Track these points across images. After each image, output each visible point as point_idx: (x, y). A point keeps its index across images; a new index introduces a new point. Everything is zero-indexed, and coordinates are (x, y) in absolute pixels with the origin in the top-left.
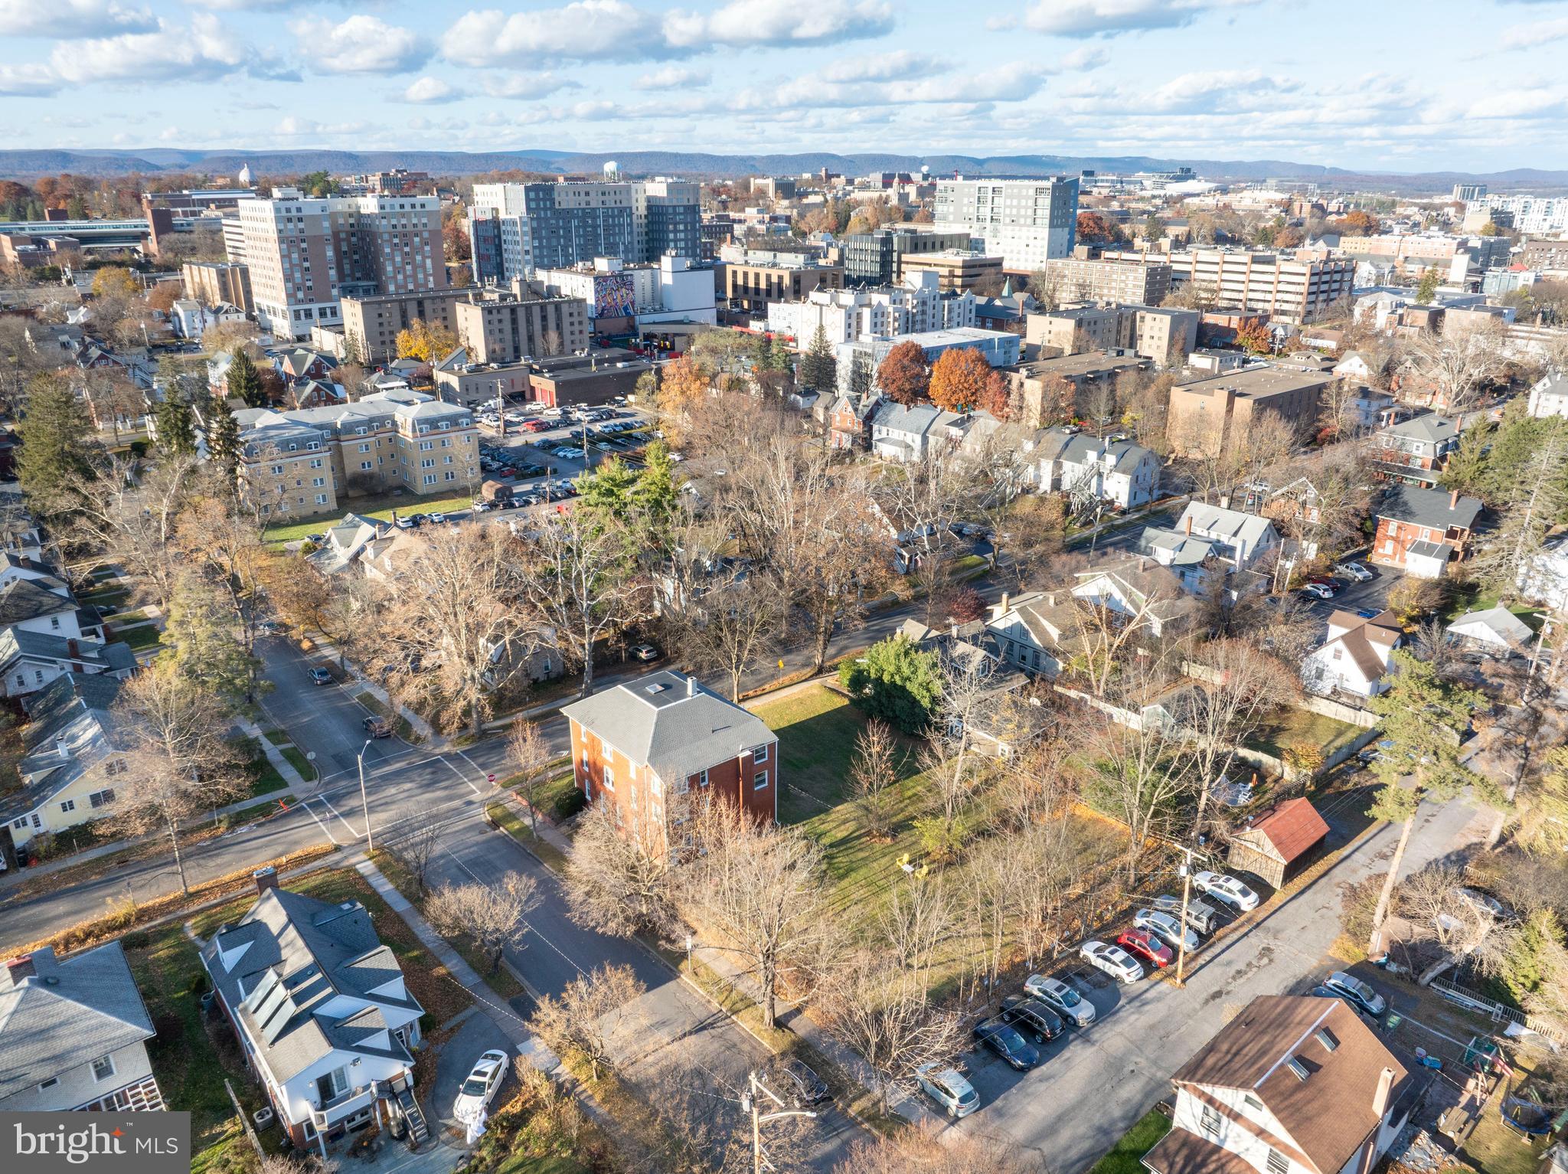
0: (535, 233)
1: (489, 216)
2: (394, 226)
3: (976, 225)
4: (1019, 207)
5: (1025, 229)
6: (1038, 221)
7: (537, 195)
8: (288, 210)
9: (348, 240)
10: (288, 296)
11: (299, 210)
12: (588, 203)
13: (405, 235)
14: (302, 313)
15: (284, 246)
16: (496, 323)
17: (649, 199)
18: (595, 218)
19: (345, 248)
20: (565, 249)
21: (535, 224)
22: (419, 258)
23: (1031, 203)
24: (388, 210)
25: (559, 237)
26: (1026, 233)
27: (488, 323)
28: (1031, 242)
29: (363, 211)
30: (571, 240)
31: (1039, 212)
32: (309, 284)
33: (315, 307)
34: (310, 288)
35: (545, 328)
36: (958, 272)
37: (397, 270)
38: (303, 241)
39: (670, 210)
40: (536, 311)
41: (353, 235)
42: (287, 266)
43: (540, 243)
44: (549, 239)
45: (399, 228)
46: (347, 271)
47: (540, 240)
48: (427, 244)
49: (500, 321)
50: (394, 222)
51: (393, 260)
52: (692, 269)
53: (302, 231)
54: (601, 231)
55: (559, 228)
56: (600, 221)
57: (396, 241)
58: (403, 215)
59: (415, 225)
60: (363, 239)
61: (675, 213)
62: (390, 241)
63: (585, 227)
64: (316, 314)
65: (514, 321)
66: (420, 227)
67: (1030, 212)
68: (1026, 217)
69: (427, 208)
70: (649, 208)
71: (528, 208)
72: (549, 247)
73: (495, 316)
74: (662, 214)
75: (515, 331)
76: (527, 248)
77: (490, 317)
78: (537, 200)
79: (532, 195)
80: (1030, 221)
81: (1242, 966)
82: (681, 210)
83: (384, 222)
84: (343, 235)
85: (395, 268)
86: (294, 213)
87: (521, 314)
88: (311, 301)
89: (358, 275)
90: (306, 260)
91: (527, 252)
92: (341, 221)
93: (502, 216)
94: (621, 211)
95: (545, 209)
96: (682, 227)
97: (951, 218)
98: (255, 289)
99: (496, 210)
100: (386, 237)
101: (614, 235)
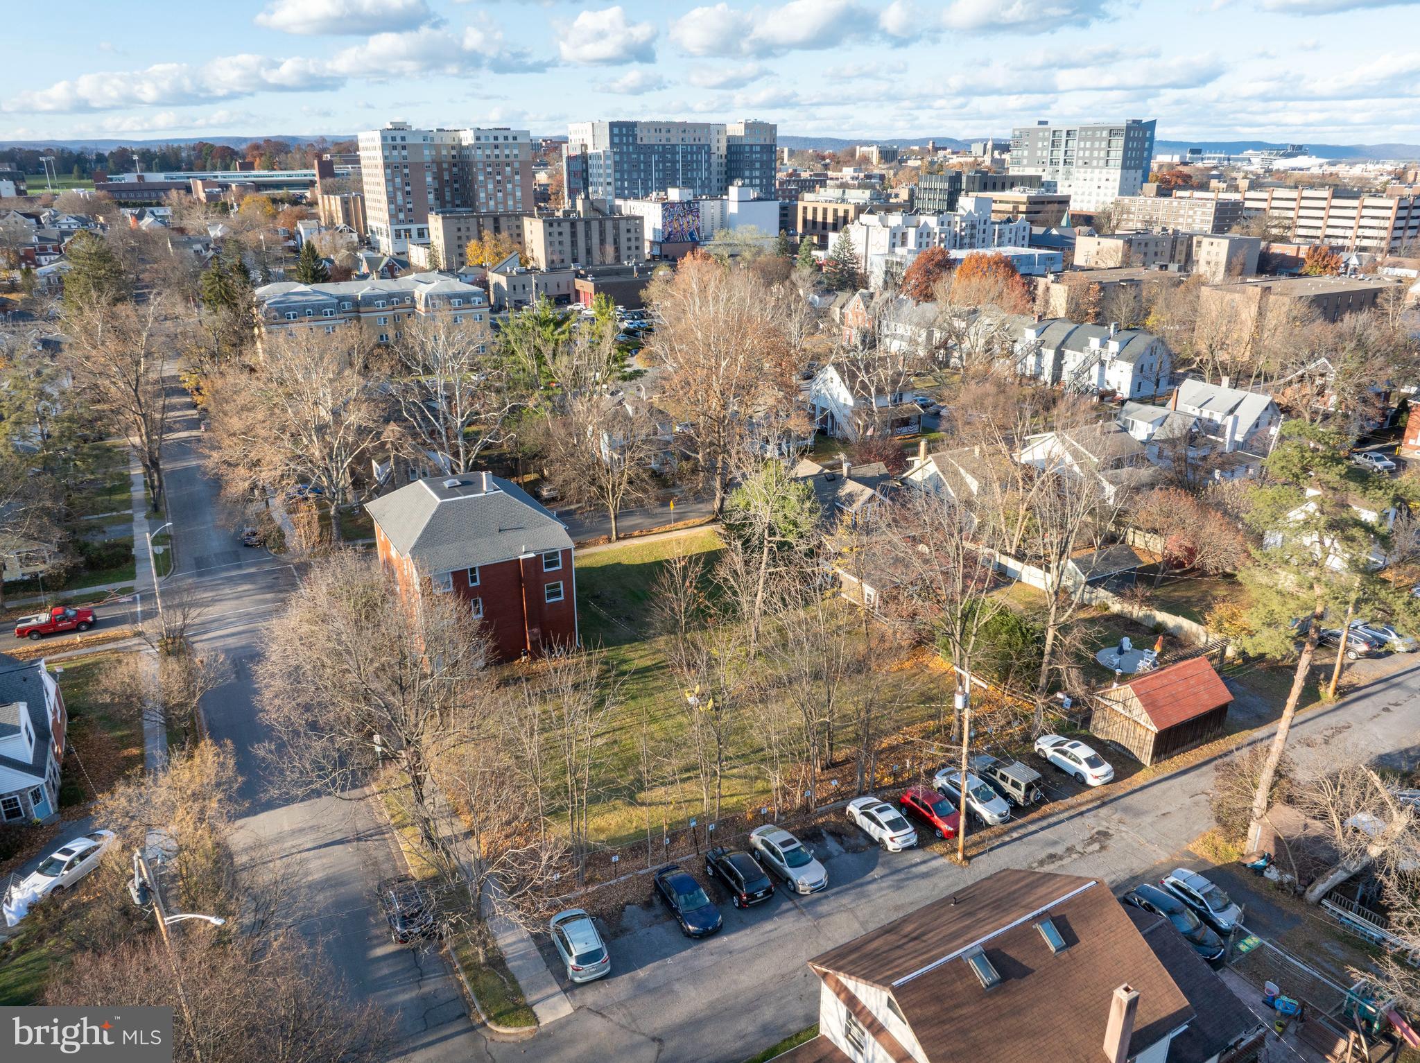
0: (618, 166)
1: (578, 152)
2: (488, 156)
3: (1049, 169)
4: (1092, 149)
5: (1097, 171)
6: (1111, 163)
7: (621, 130)
8: (394, 139)
9: (450, 170)
10: (391, 216)
11: (403, 138)
12: (668, 140)
13: (498, 165)
14: (403, 233)
15: (389, 171)
16: (556, 235)
17: (729, 139)
18: (674, 153)
19: (446, 177)
20: (645, 182)
21: (617, 158)
22: (509, 186)
23: (1104, 144)
24: (483, 141)
25: (639, 171)
26: (1098, 175)
27: (548, 235)
28: (1103, 183)
29: (464, 143)
30: (651, 174)
31: (1112, 154)
32: (410, 206)
33: (414, 228)
34: (410, 210)
35: (602, 241)
36: (1023, 208)
37: (489, 197)
38: (406, 167)
39: (747, 149)
40: (595, 226)
41: (455, 165)
42: (391, 189)
43: (622, 176)
44: (630, 172)
45: (493, 158)
46: (448, 198)
47: (622, 172)
48: (517, 173)
49: (560, 234)
50: (488, 152)
51: (486, 187)
52: (759, 199)
53: (405, 158)
54: (679, 166)
55: (639, 162)
56: (679, 157)
57: (489, 169)
58: (496, 147)
59: (507, 156)
60: (462, 169)
61: (751, 152)
62: (484, 169)
63: (664, 163)
64: (415, 233)
65: (574, 234)
66: (512, 158)
67: (1103, 154)
68: (1098, 158)
69: (519, 140)
70: (729, 147)
71: (612, 144)
72: (630, 181)
73: (556, 229)
74: (740, 153)
75: (574, 244)
76: (609, 180)
77: (551, 230)
78: (620, 135)
79: (616, 131)
80: (1102, 163)
81: (1059, 850)
82: (758, 149)
83: (479, 152)
84: (445, 166)
85: (487, 194)
86: (399, 141)
87: (581, 228)
88: (411, 221)
89: (458, 202)
90: (408, 184)
91: (609, 184)
92: (444, 152)
93: (590, 151)
94: (700, 147)
95: (628, 144)
96: (758, 165)
97: (1025, 162)
98: (369, 212)
99: (586, 146)
100: (480, 166)
101: (692, 170)
